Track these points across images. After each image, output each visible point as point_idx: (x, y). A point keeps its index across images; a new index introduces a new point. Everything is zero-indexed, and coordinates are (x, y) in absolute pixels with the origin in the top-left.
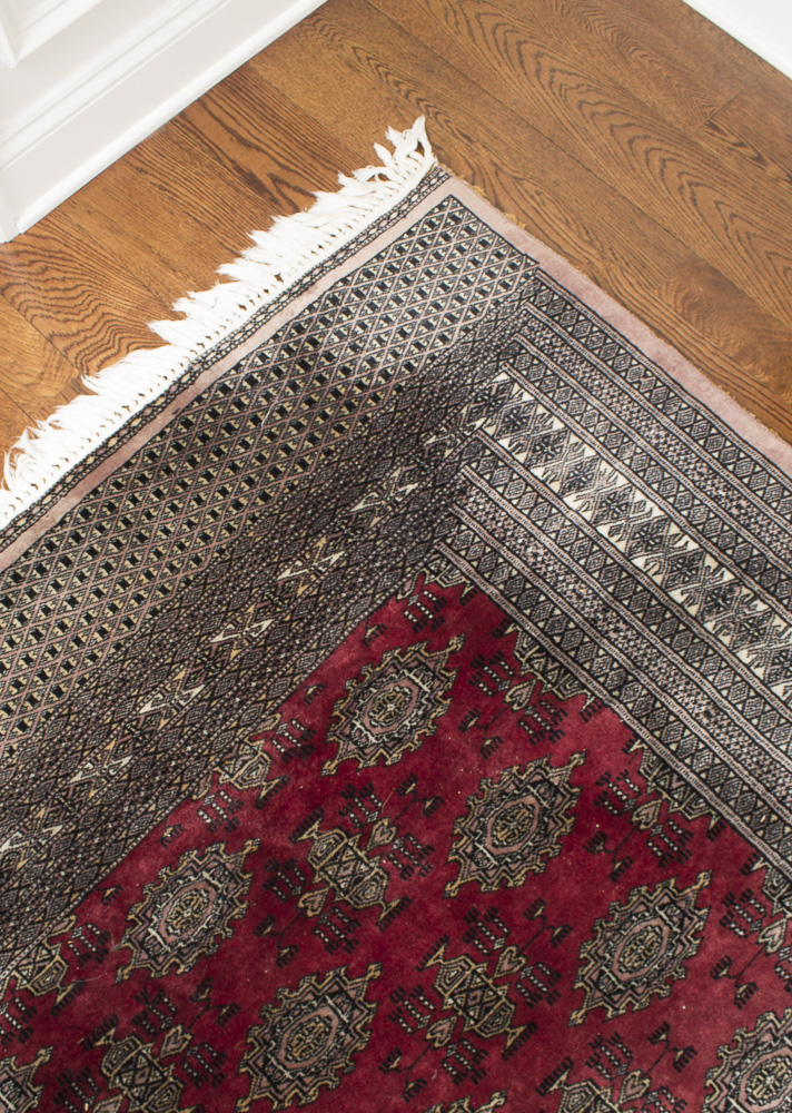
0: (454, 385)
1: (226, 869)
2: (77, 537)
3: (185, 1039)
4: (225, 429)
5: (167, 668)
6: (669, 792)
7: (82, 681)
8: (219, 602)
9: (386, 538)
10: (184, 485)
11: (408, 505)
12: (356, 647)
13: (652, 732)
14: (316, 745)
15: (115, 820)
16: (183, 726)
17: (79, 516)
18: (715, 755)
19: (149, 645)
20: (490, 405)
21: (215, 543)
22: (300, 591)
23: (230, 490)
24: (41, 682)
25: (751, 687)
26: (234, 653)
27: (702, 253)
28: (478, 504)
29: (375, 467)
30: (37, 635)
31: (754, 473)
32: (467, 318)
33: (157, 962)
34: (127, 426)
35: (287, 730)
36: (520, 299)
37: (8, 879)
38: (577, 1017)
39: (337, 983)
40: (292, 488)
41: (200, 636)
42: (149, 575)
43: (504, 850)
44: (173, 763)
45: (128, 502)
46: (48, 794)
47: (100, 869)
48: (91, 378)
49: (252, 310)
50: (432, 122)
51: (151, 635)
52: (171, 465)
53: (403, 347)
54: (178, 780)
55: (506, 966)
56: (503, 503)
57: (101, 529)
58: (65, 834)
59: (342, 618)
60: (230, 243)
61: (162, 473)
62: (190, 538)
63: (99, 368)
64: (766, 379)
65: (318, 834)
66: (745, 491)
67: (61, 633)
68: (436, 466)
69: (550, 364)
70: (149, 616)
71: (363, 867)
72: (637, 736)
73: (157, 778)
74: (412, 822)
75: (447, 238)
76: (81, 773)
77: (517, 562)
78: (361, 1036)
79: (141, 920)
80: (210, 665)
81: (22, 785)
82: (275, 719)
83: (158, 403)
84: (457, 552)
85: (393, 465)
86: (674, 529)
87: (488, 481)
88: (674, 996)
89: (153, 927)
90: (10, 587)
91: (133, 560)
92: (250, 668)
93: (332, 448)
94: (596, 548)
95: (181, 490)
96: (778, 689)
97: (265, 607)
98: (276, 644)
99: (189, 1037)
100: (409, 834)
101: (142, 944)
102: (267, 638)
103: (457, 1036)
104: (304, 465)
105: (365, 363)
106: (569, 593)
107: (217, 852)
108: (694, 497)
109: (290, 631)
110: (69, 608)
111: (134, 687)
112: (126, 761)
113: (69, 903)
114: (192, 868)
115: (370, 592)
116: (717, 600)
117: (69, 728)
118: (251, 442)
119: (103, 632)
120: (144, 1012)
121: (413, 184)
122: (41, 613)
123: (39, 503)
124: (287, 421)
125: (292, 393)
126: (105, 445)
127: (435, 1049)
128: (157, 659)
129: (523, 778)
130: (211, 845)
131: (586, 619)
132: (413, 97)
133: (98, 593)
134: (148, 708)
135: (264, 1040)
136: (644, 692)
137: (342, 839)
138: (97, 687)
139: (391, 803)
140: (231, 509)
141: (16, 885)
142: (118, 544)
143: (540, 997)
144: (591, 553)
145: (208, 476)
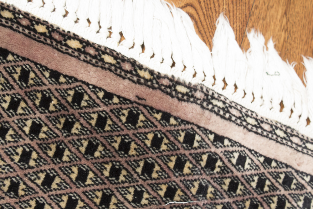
4: (146, 163)
10: (59, 153)
34: (101, 51)
45: (8, 99)
49: (283, 118)
52: (77, 125)
61: (63, 120)
83: (142, 73)
95: (51, 153)
118: (144, 202)
126: (67, 36)
145: (82, 176)
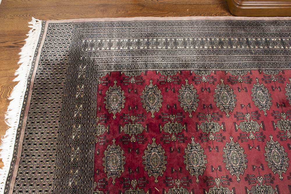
0: (77, 48)
1: (114, 148)
2: (33, 123)
3: (135, 181)
4: (44, 84)
5: (71, 128)
6: (169, 74)
7: (57, 144)
8: (69, 110)
9: (88, 77)
10: (45, 98)
11: (87, 70)
12: (100, 96)
13: (158, 68)
14: (109, 116)
15: (86, 159)
16: (83, 134)
17: (30, 119)
18: (170, 63)
19: (64, 127)
20: (86, 46)
21: (60, 102)
22: (82, 96)
23: (54, 92)
24: (49, 151)
25: (165, 51)
26: (80, 115)
27: (97, 4)
28: (98, 61)
29: (76, 69)
30: (41, 144)
31: (135, 24)
32: (69, 38)
33: (117, 174)
34: (25, 98)
35: (101, 118)
36: (76, 29)
37: (76, 188)
38: (190, 116)
39: (150, 147)
40: (65, 83)
41: (72, 118)
42: (53, 117)
43: (154, 103)
44: (87, 141)
45: (37, 109)
46: (69, 167)
47: (92, 170)
48: (10, 98)
49: (31, 65)
50: (35, 17)
51: (62, 125)
52: (39, 97)
53: (63, 49)
54: (91, 143)
55: (173, 119)
56: (102, 57)
57: (36, 117)
58: (79, 170)
59: (93, 94)
60: (16, 58)
61: (39, 100)
62: (54, 105)
63: (10, 95)
64: (124, 12)
65: (123, 128)
66: (136, 27)
67: (45, 140)
68: (86, 61)
69: (89, 34)
70: (59, 123)
71: (135, 126)
72: (156, 71)
73: (87, 146)
74: (136, 113)
75: (55, 30)
76: (72, 158)
77: (113, 63)
78: (162, 151)
79: (108, 171)
80: (78, 120)
81: (63, 171)
82: (98, 118)
83: (27, 90)
84: (102, 70)
85: (79, 66)
86: (132, 40)
87: (97, 56)
88: (200, 100)
89: (111, 169)
90: (27, 141)
91: (47, 117)
92: (85, 115)
93: (66, 72)
94: (123, 52)
95: (45, 100)
96: (169, 48)
97: (79, 104)
98: (86, 107)
99: (136, 180)
100: (137, 115)
101: (112, 174)
102: (83, 108)
103: (177, 136)
104: (63, 78)
105: (59, 56)
106: (125, 61)
107: (109, 147)
108: (130, 34)
109: (86, 103)
110: (43, 135)
111: (68, 136)
112: (78, 148)
113: (92, 181)
114: (108, 154)
115: (94, 87)
116: (148, 44)
117: (62, 153)
118: (51, 83)
119: (53, 133)
120: (124, 185)
121: (41, 26)
122: (38, 140)
123: (20, 123)
124: (54, 75)
125: (50, 70)
126: (23, 104)
127: (175, 141)
128: (67, 128)
129: (146, 91)
130: (107, 147)
131: (132, 62)
132: (28, 15)
133: (46, 128)
134: (74, 137)
135: (148, 168)
136: (151, 64)
137: (128, 125)
138: (61, 142)
139: (130, 113)
140: (57, 95)
141: (79, 188)
142: (42, 117)
143: (182, 118)
144: (123, 53)
145: (48, 94)
